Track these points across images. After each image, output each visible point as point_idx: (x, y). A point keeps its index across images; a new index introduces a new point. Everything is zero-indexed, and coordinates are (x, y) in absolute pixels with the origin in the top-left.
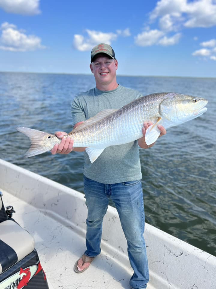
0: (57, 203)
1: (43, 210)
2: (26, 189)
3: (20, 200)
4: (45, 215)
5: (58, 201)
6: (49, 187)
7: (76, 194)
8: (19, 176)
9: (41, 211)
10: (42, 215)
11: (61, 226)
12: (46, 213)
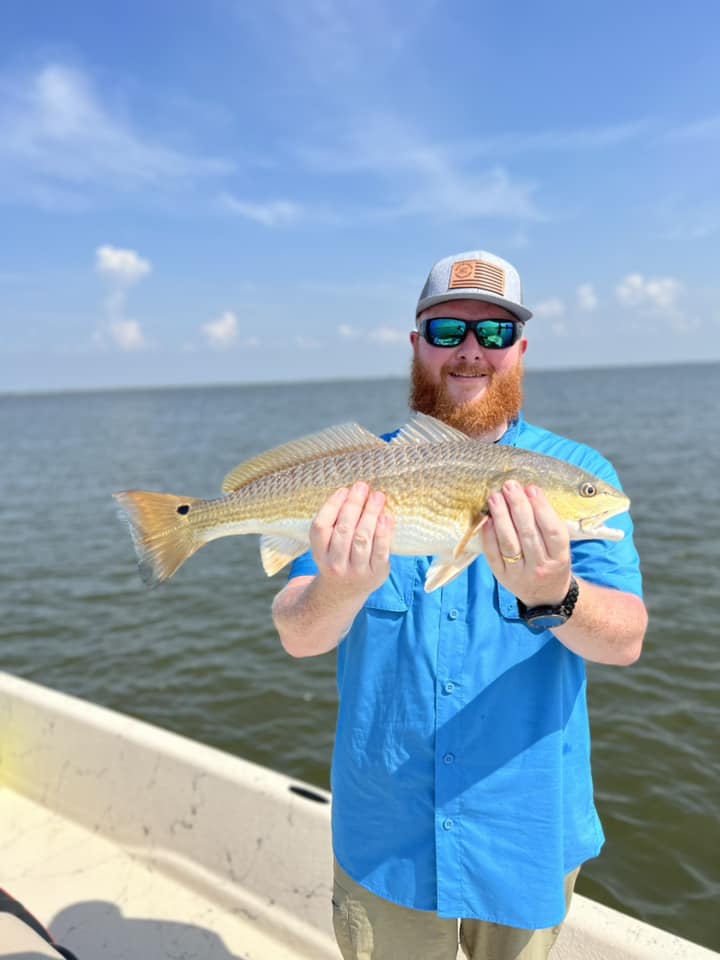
0: (189, 818)
1: (143, 851)
2: (80, 772)
3: (58, 818)
4: (150, 869)
5: (194, 812)
6: (161, 759)
7: (257, 779)
8: (52, 726)
9: (133, 857)
10: (141, 872)
11: (210, 911)
12: (153, 864)
